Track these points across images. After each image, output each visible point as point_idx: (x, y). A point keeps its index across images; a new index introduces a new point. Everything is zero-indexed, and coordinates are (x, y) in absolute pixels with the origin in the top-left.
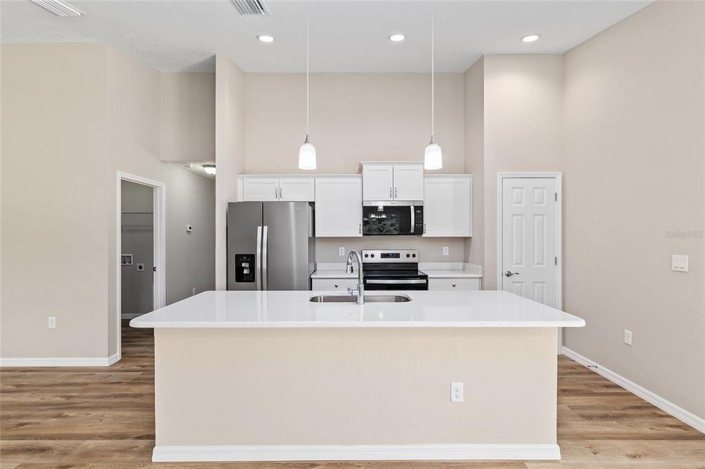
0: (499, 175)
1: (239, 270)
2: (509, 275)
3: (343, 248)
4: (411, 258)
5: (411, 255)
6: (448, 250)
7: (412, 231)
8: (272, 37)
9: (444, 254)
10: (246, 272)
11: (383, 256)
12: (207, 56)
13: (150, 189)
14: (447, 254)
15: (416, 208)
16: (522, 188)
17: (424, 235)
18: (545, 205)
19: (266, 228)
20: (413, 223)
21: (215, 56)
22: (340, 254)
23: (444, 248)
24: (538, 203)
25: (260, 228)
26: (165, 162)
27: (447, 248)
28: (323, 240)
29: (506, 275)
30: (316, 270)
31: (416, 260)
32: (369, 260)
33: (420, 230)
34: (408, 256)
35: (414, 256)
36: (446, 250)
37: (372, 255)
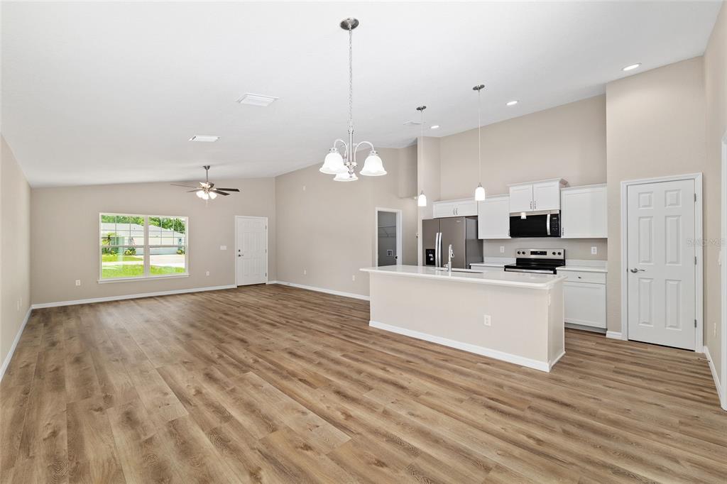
0: (623, 184)
1: (428, 258)
2: (635, 271)
3: (503, 247)
4: (557, 255)
5: (557, 253)
6: (596, 250)
7: (549, 234)
9: (593, 253)
10: (431, 259)
11: (533, 253)
12: (414, 139)
13: (394, 214)
14: (596, 253)
15: (552, 216)
16: (652, 192)
17: (562, 237)
18: (681, 206)
19: (441, 234)
20: (548, 228)
21: (417, 139)
22: (501, 251)
23: (593, 248)
24: (671, 205)
25: (437, 234)
26: (401, 198)
27: (596, 248)
28: (484, 241)
29: (632, 271)
30: (482, 261)
31: (561, 257)
32: (522, 256)
33: (556, 233)
34: (554, 253)
35: (559, 254)
36: (594, 250)
37: (524, 253)
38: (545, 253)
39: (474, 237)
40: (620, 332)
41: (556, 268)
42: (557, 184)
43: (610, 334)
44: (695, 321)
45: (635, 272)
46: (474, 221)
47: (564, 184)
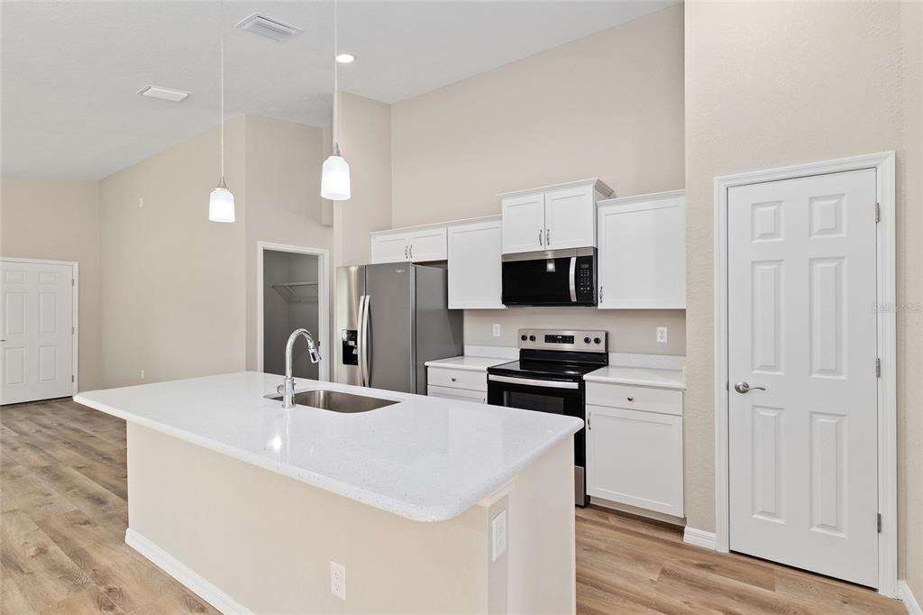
0: (719, 185)
1: (348, 351)
2: (743, 390)
3: (498, 326)
4: (592, 344)
6: (665, 334)
7: (574, 299)
8: (350, 54)
9: (659, 340)
14: (665, 340)
15: (580, 260)
16: (779, 202)
17: (600, 306)
18: (844, 234)
19: (368, 297)
20: (572, 287)
21: (332, 98)
22: (494, 335)
23: (659, 329)
24: (822, 231)
25: (362, 298)
27: (665, 329)
28: (465, 313)
29: (737, 389)
30: (462, 354)
31: (600, 348)
32: (529, 345)
33: (588, 297)
34: (587, 340)
35: (597, 341)
36: (662, 334)
37: (532, 338)
38: (570, 340)
39: (440, 305)
40: (714, 532)
41: (585, 377)
42: (589, 191)
43: (692, 536)
44: (879, 516)
45: (745, 392)
46: (438, 271)
47: (604, 191)
